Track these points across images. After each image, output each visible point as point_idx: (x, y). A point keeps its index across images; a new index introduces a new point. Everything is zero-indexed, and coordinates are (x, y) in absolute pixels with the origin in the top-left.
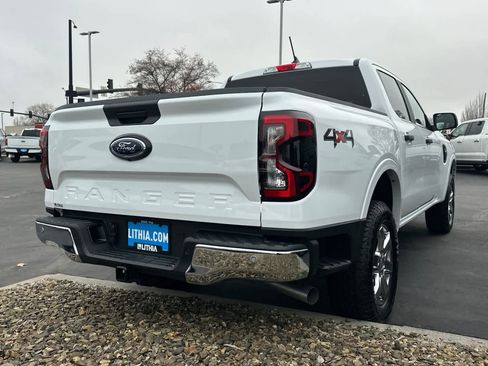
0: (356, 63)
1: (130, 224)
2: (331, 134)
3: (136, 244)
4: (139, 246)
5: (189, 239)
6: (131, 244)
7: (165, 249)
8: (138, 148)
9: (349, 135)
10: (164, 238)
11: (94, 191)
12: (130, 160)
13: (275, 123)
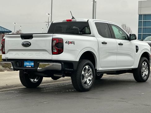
0: (88, 21)
1: (25, 61)
2: (67, 42)
3: (26, 66)
4: (27, 66)
5: (38, 62)
6: (25, 66)
7: (33, 66)
8: (28, 44)
9: (73, 42)
10: (33, 64)
11: (17, 54)
12: (26, 47)
13: (55, 40)
